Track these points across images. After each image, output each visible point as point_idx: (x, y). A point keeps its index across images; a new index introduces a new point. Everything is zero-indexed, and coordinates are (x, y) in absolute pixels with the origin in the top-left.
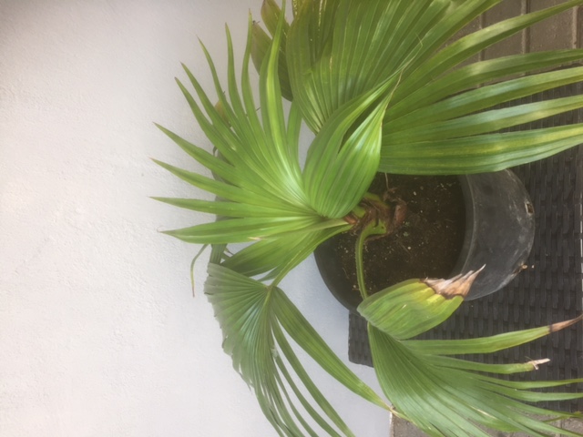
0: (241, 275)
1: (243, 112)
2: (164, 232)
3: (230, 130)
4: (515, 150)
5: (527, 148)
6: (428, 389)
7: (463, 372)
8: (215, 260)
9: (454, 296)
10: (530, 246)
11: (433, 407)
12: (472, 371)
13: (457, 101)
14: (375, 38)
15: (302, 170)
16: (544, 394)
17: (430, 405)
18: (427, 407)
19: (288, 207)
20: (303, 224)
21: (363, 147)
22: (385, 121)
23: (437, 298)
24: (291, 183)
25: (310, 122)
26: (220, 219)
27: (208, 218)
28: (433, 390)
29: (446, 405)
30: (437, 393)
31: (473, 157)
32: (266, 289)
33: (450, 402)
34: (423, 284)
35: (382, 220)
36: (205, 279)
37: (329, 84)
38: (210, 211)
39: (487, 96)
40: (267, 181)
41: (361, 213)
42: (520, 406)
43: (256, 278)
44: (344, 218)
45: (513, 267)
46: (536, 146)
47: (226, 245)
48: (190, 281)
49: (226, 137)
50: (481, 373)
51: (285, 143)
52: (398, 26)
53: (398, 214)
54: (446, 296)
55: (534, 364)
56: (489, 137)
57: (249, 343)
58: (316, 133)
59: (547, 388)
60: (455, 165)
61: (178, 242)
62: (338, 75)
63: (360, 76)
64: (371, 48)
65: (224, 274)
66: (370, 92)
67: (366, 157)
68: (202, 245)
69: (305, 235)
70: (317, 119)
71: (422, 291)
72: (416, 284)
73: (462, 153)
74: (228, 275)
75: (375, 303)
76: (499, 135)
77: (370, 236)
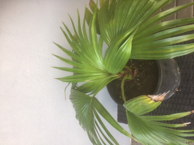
0: (82, 93)
1: (83, 38)
2: (56, 79)
3: (79, 44)
4: (177, 51)
5: (182, 51)
6: (147, 132)
7: (160, 127)
8: (73, 88)
9: (158, 101)
10: (179, 83)
11: (149, 138)
12: (163, 126)
13: (157, 35)
14: (129, 13)
15: (103, 58)
16: (188, 134)
17: (147, 137)
18: (147, 138)
19: (99, 70)
20: (103, 76)
21: (125, 50)
22: (133, 41)
23: (152, 101)
24: (99, 62)
25: (106, 42)
26: (74, 74)
27: (71, 74)
28: (149, 132)
29: (153, 138)
30: (150, 133)
31: (163, 54)
32: (91, 98)
33: (155, 136)
34: (147, 97)
35: (130, 75)
36: (70, 94)
37: (113, 29)
38: (72, 71)
39: (168, 33)
40: (91, 61)
41: (123, 72)
42: (179, 138)
43: (87, 94)
44: (117, 74)
45: (174, 91)
46: (184, 50)
47: (77, 83)
48: (64, 95)
49: (77, 47)
50: (166, 127)
51: (98, 49)
52: (137, 9)
53: (135, 73)
54: (156, 101)
55: (185, 124)
56: (169, 47)
57: (85, 116)
58: (108, 45)
59: (189, 132)
60: (157, 56)
61: (60, 82)
62: (116, 26)
63: (124, 26)
64: (128, 17)
65: (77, 93)
66: (127, 32)
67: (126, 54)
68: (69, 83)
69: (104, 80)
70: (109, 41)
71: (147, 99)
72: (145, 97)
73: (159, 52)
74: (78, 93)
75: (130, 103)
76: (172, 46)
77: (126, 80)
